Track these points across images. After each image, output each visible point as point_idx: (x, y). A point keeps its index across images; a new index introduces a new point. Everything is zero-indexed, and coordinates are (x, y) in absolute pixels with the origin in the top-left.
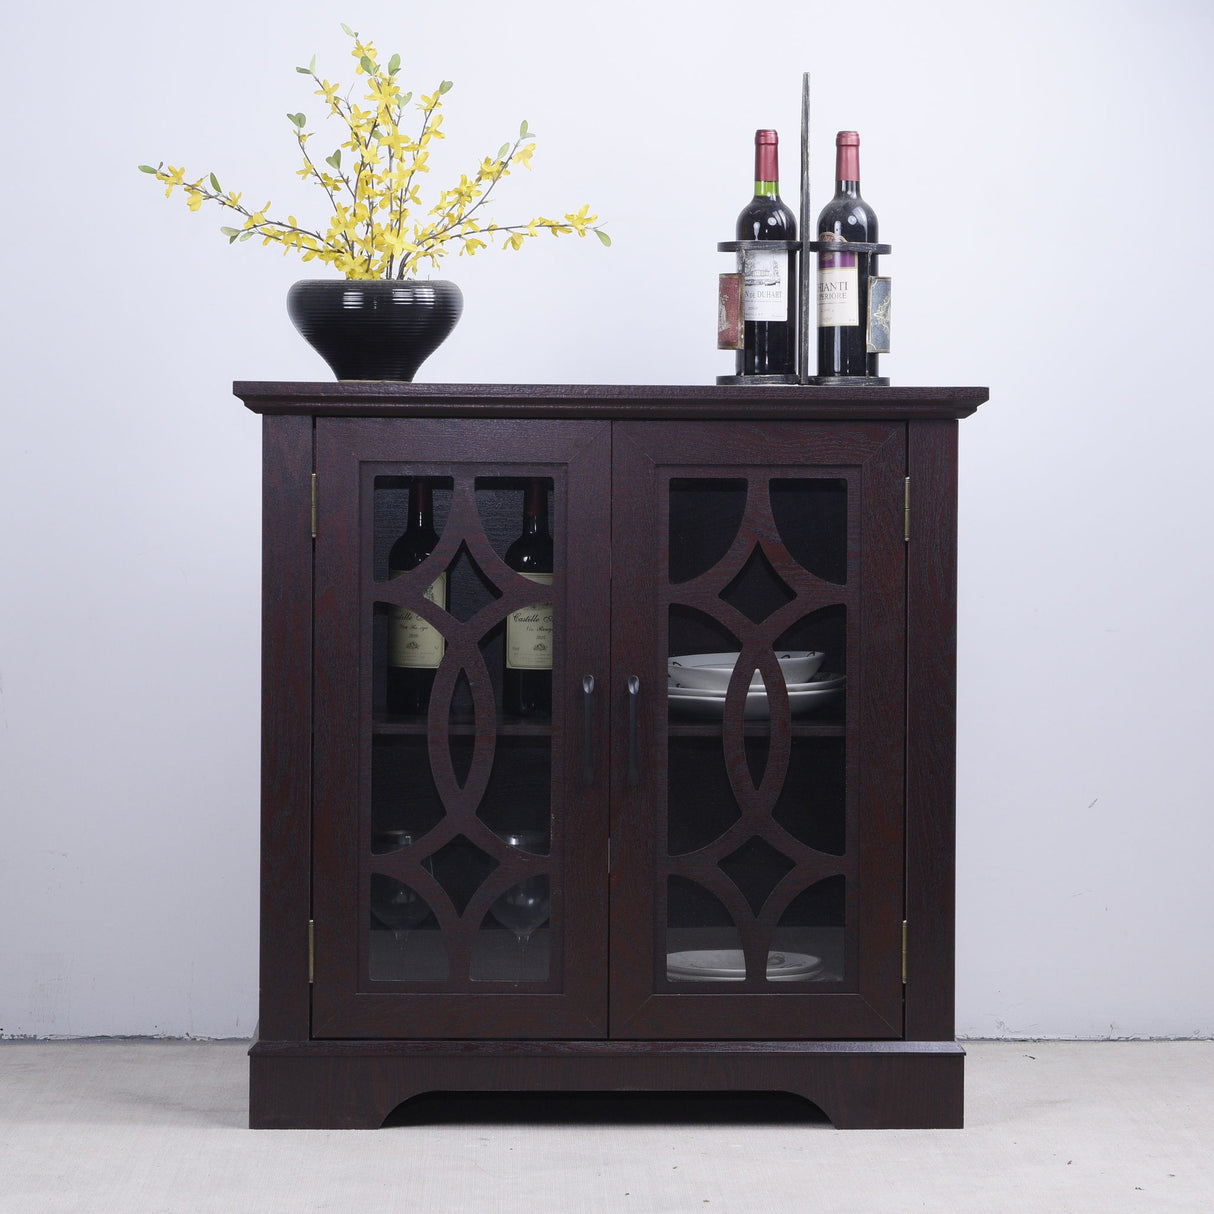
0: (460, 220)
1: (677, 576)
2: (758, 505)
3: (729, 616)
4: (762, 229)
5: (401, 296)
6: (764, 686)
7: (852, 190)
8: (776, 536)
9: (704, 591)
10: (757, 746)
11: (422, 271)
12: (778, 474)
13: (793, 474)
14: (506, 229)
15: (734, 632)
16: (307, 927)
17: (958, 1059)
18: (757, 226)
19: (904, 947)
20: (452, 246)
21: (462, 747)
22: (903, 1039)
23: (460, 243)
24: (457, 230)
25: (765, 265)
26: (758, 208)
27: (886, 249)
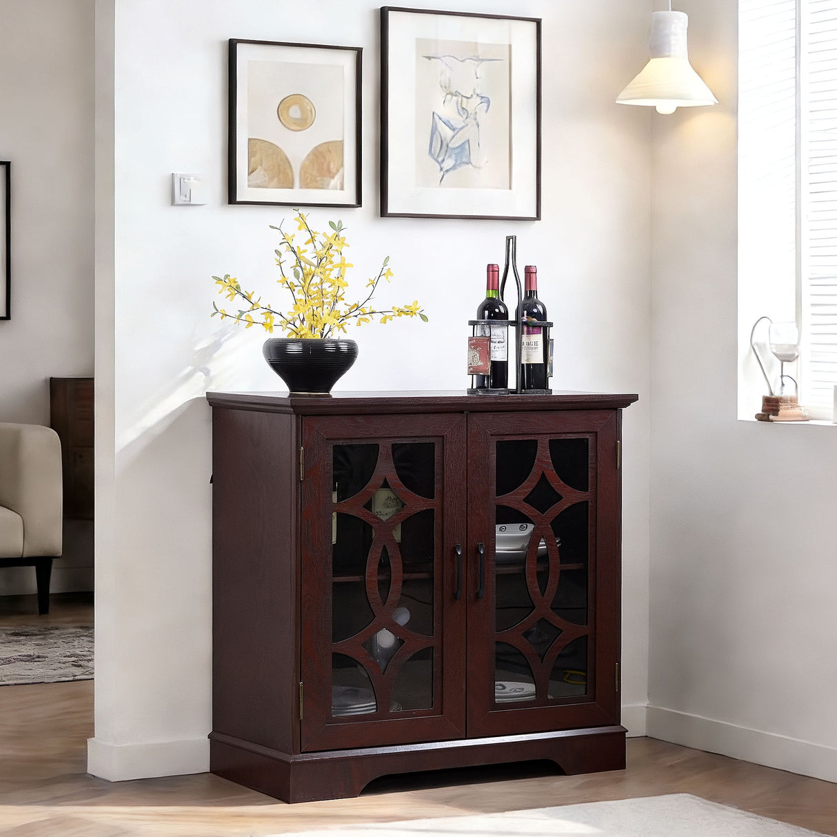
0: (358, 307)
1: (501, 491)
3: (527, 509)
4: (490, 314)
5: (330, 348)
6: (545, 543)
7: (534, 295)
9: (515, 498)
11: (336, 335)
12: (552, 437)
14: (381, 313)
18: (487, 312)
20: (352, 321)
23: (356, 320)
24: (356, 313)
25: (498, 332)
26: (488, 304)
27: (551, 325)
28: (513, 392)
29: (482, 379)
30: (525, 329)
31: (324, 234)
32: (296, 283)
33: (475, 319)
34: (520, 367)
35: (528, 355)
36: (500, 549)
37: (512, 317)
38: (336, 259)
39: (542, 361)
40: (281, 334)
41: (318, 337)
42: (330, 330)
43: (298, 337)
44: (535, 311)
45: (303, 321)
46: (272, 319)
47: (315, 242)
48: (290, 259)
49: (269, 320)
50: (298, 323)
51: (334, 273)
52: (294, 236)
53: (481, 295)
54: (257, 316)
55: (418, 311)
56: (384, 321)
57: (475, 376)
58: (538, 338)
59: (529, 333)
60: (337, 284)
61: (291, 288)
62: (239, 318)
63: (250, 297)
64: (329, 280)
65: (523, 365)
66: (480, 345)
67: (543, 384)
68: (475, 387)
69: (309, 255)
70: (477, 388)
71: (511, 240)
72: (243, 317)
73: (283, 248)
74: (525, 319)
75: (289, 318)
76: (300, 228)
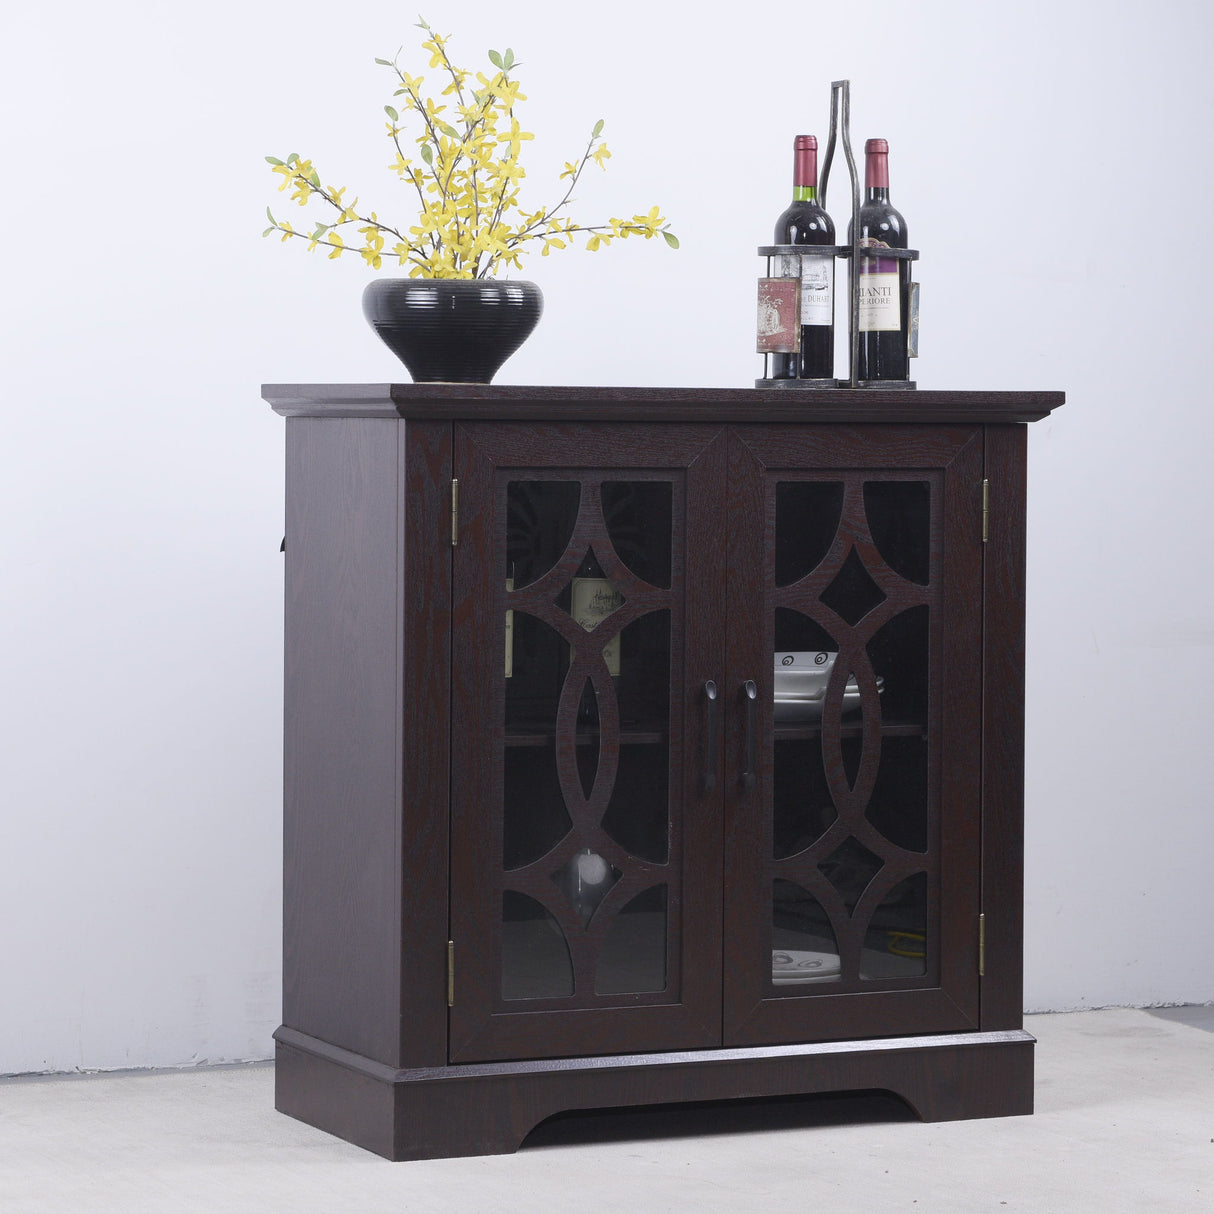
0: (543, 219)
1: (783, 579)
2: (853, 509)
3: (827, 618)
4: (799, 234)
5: (490, 295)
6: (856, 687)
7: (883, 197)
8: (869, 539)
9: (806, 593)
10: (851, 747)
11: (502, 272)
12: (870, 478)
13: (883, 478)
14: (589, 229)
15: (832, 635)
16: (447, 949)
17: (1028, 1047)
18: (794, 230)
19: (982, 940)
20: (532, 245)
21: (587, 757)
22: (979, 1031)
23: (540, 243)
24: (541, 229)
25: (816, 270)
26: (798, 213)
27: (915, 255)
28: (842, 384)
29: (784, 360)
30: (866, 264)
31: (479, 75)
32: (426, 169)
33: (771, 242)
34: (857, 338)
35: (871, 315)
36: (783, 696)
37: (842, 240)
38: (503, 124)
39: (897, 327)
40: (397, 270)
41: (469, 276)
42: (490, 265)
43: (431, 276)
44: (885, 226)
45: (438, 246)
46: (379, 242)
47: (461, 91)
48: (413, 125)
49: (373, 244)
50: (429, 249)
51: (498, 153)
52: (421, 78)
53: (783, 196)
54: (352, 235)
55: (660, 227)
56: (595, 244)
57: (771, 356)
58: (891, 281)
59: (872, 270)
60: (504, 173)
61: (416, 178)
62: (315, 238)
63: (337, 197)
64: (489, 166)
65: (862, 334)
66: (781, 294)
67: (902, 370)
68: (770, 376)
69: (451, 116)
70: (775, 378)
71: (840, 89)
72: (324, 238)
73: (400, 103)
74: (866, 242)
75: (412, 238)
76: (433, 64)
